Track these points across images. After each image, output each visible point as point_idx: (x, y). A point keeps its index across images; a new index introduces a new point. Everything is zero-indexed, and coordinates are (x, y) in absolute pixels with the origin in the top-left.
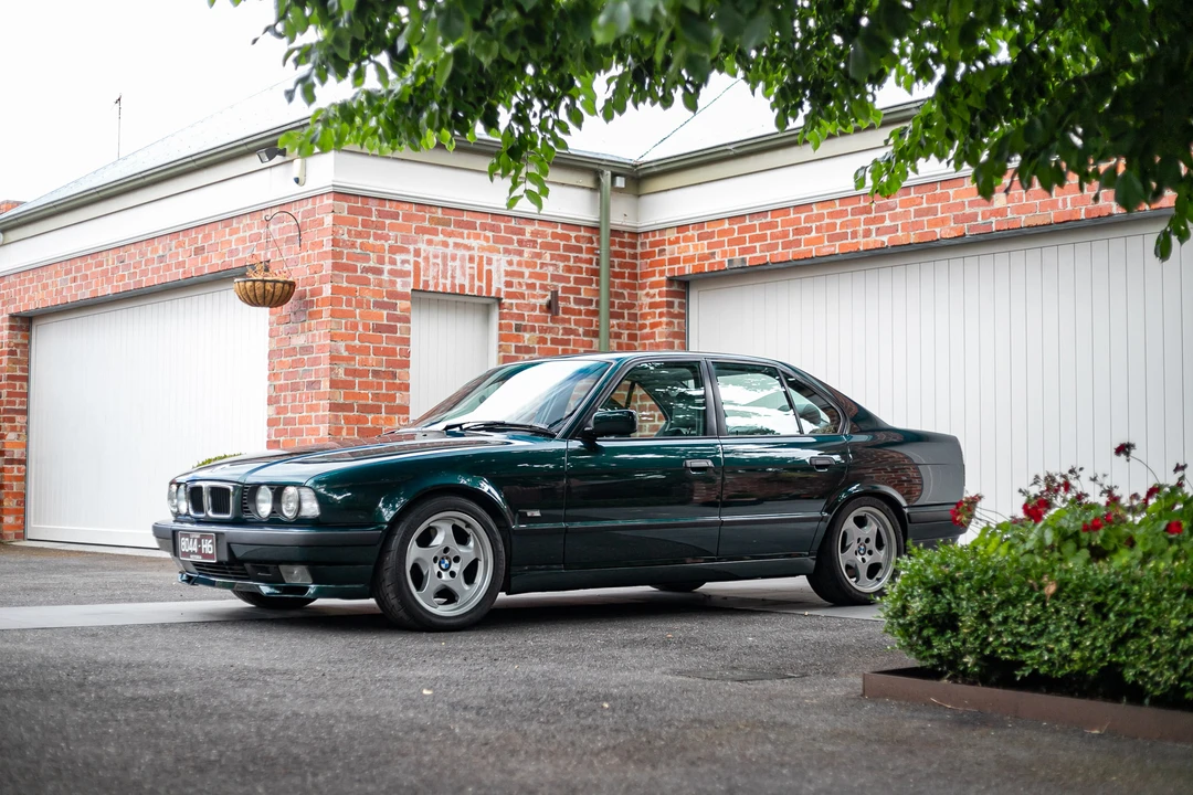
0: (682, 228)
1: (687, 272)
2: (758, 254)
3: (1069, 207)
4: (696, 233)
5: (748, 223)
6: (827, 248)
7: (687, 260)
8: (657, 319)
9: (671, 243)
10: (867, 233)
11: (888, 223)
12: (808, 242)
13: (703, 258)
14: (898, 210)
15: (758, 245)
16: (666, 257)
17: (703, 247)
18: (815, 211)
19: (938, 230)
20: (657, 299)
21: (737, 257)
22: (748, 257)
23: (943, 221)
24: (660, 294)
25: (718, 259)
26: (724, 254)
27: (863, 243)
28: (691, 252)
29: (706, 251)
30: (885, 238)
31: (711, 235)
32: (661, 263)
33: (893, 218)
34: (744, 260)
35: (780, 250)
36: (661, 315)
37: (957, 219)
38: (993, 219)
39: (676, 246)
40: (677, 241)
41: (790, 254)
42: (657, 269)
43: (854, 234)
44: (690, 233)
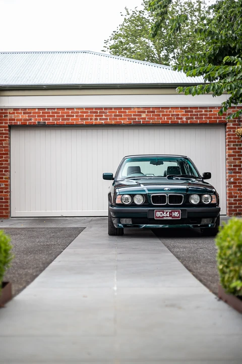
0: (15, 109)
1: (18, 124)
2: (51, 121)
3: (166, 120)
4: (23, 112)
5: (46, 111)
6: (80, 122)
7: (17, 120)
8: (4, 138)
9: (10, 113)
10: (96, 119)
11: (104, 117)
12: (72, 120)
13: (26, 120)
14: (108, 114)
15: (51, 118)
16: (8, 118)
17: (26, 116)
18: (75, 110)
19: (122, 121)
20: (4, 132)
21: (42, 121)
22: (47, 122)
23: (124, 119)
24: (5, 130)
25: (33, 121)
26: (36, 120)
27: (94, 122)
28: (20, 117)
29: (27, 118)
30: (103, 122)
31: (30, 113)
32: (7, 120)
33: (106, 116)
34: (45, 122)
35: (61, 120)
36: (5, 137)
37: (129, 119)
38: (141, 120)
39: (13, 115)
40: (14, 113)
41: (65, 122)
42: (4, 122)
43: (91, 119)
44: (20, 111)
